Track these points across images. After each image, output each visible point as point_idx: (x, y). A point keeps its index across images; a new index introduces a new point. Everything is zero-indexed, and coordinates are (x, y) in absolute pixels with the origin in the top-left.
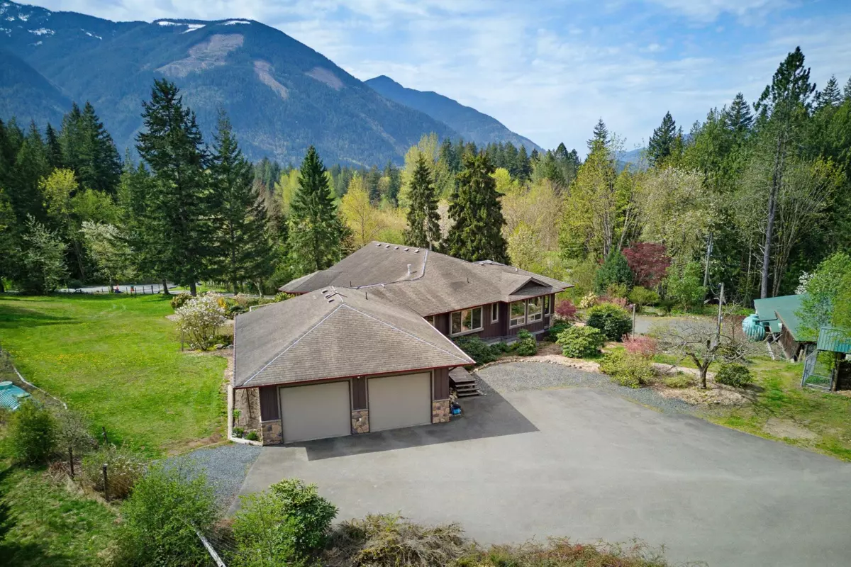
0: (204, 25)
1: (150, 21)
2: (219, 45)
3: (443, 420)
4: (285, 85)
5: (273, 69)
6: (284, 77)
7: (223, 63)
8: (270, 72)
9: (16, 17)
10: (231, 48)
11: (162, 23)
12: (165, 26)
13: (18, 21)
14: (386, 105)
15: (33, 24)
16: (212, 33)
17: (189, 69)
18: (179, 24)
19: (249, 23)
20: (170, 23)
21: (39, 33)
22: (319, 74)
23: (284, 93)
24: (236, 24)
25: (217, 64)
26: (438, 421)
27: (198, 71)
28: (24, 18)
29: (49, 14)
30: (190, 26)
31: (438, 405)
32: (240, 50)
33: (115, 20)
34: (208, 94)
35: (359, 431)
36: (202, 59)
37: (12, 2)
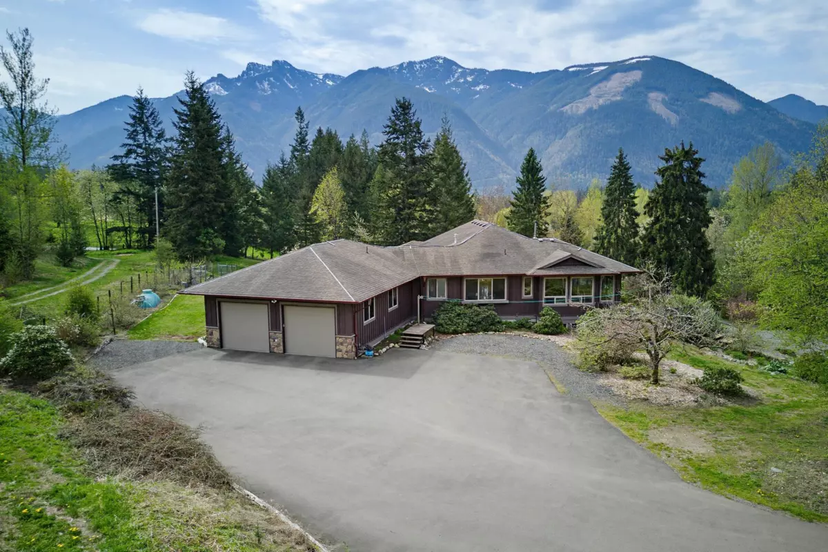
0: (606, 67)
1: (561, 68)
2: (617, 83)
3: (345, 356)
4: (676, 112)
5: (667, 98)
6: (677, 105)
7: (619, 98)
8: (664, 102)
9: (465, 79)
10: (628, 84)
11: (571, 70)
12: (573, 72)
13: (466, 81)
14: (791, 124)
15: (476, 83)
16: (615, 72)
17: (588, 106)
18: (585, 69)
19: (649, 59)
20: (578, 69)
21: (478, 89)
22: (716, 99)
23: (674, 119)
24: (638, 62)
25: (614, 99)
26: (341, 356)
27: (595, 107)
28: (469, 79)
29: (487, 73)
30: (595, 69)
31: (341, 340)
32: (636, 85)
33: (534, 71)
34: (600, 126)
35: (275, 350)
36: (599, 97)
37: (464, 68)
